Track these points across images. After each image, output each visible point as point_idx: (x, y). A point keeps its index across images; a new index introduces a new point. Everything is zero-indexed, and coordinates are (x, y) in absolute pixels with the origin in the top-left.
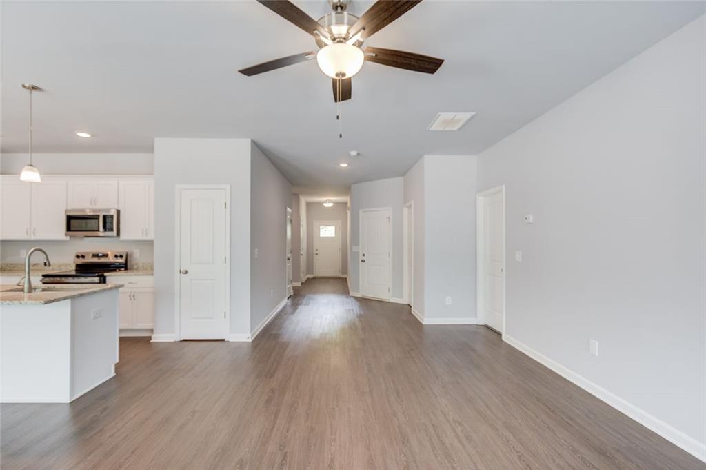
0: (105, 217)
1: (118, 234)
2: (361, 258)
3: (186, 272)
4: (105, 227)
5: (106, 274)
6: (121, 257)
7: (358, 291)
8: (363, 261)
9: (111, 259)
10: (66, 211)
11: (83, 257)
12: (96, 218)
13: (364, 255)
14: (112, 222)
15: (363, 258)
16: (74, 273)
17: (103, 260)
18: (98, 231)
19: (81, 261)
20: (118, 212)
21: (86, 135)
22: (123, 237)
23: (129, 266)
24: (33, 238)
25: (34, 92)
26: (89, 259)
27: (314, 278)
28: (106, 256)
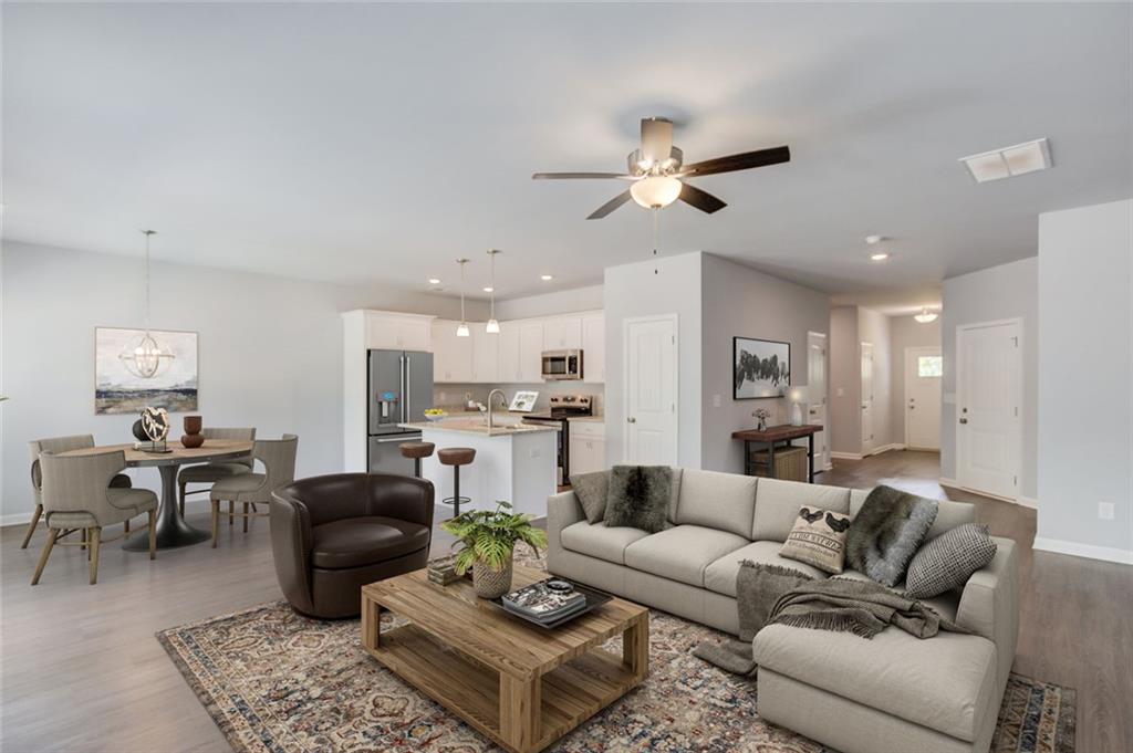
0: (571, 359)
1: (582, 376)
2: (960, 415)
3: (634, 421)
4: (570, 370)
5: (568, 419)
6: (586, 401)
7: (954, 478)
8: (964, 421)
9: (578, 404)
10: (543, 353)
11: (556, 400)
12: (563, 359)
13: (965, 410)
14: (576, 364)
15: (965, 416)
16: (549, 416)
17: (572, 404)
18: (565, 373)
19: (555, 404)
20: (582, 352)
21: (549, 278)
22: (586, 380)
23: (593, 412)
24: (521, 381)
25: (496, 255)
26: (561, 403)
27: (905, 450)
28: (573, 400)
